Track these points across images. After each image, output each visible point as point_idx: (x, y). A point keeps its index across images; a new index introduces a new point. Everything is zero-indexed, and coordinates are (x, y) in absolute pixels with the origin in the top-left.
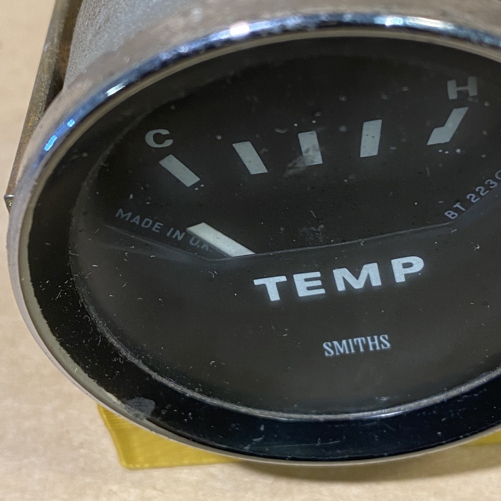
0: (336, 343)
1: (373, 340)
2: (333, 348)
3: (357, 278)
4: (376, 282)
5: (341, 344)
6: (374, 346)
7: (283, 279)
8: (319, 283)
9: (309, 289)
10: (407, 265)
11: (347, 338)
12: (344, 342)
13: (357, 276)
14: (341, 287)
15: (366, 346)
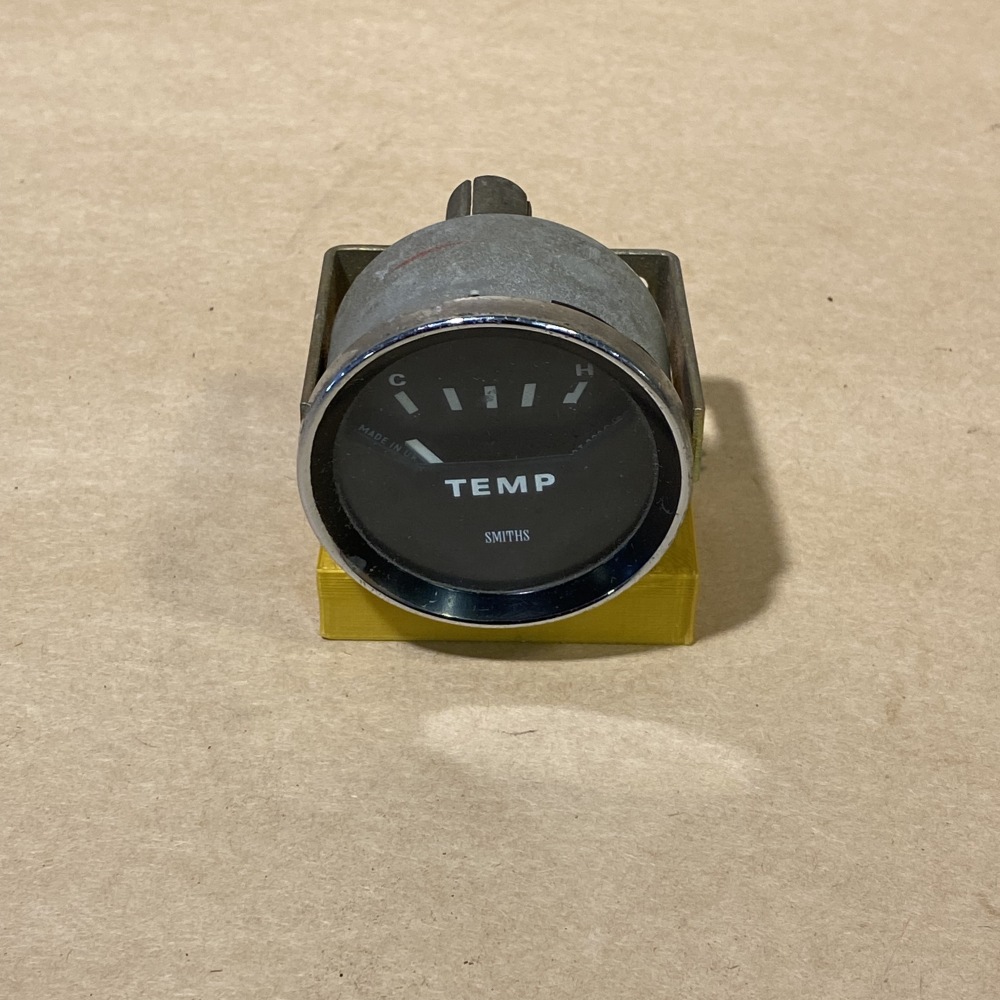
0: (494, 533)
1: (518, 533)
2: (491, 536)
3: (512, 485)
4: (524, 490)
5: (497, 533)
6: (519, 538)
7: (464, 481)
8: (487, 486)
9: (480, 490)
10: (544, 480)
11: (501, 531)
12: (499, 533)
13: (512, 484)
14: (501, 491)
15: (514, 537)
